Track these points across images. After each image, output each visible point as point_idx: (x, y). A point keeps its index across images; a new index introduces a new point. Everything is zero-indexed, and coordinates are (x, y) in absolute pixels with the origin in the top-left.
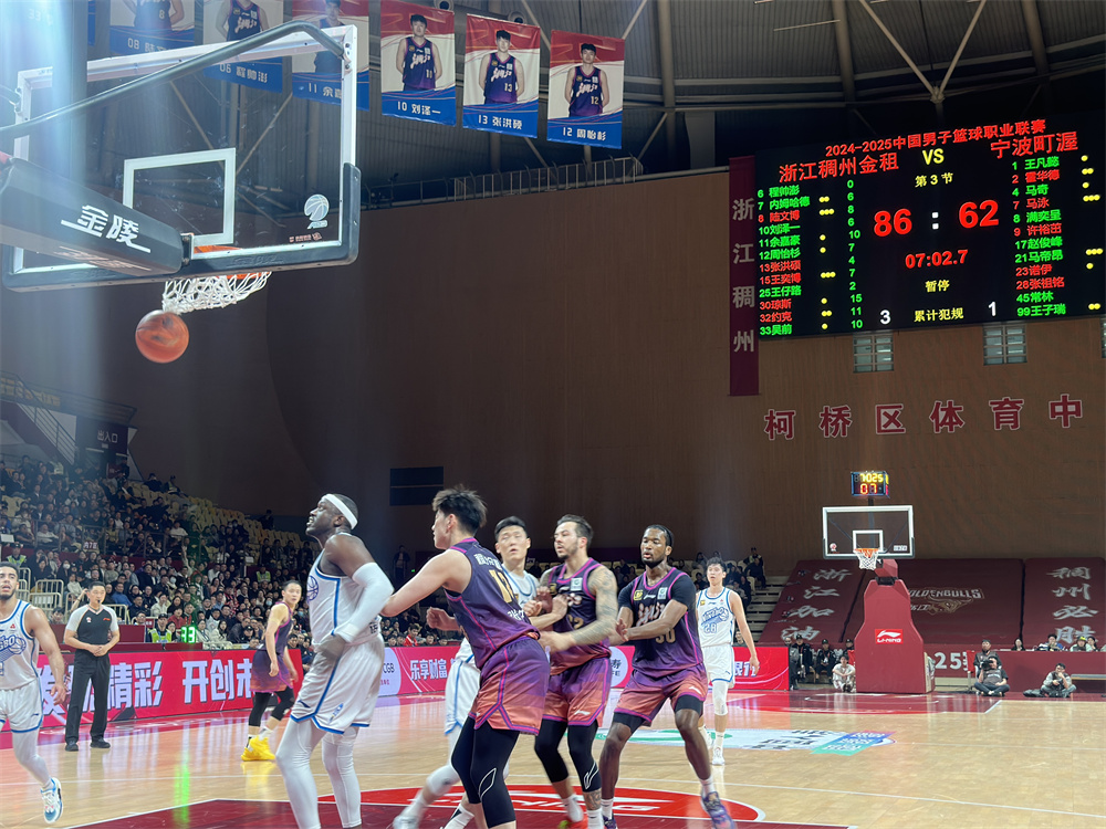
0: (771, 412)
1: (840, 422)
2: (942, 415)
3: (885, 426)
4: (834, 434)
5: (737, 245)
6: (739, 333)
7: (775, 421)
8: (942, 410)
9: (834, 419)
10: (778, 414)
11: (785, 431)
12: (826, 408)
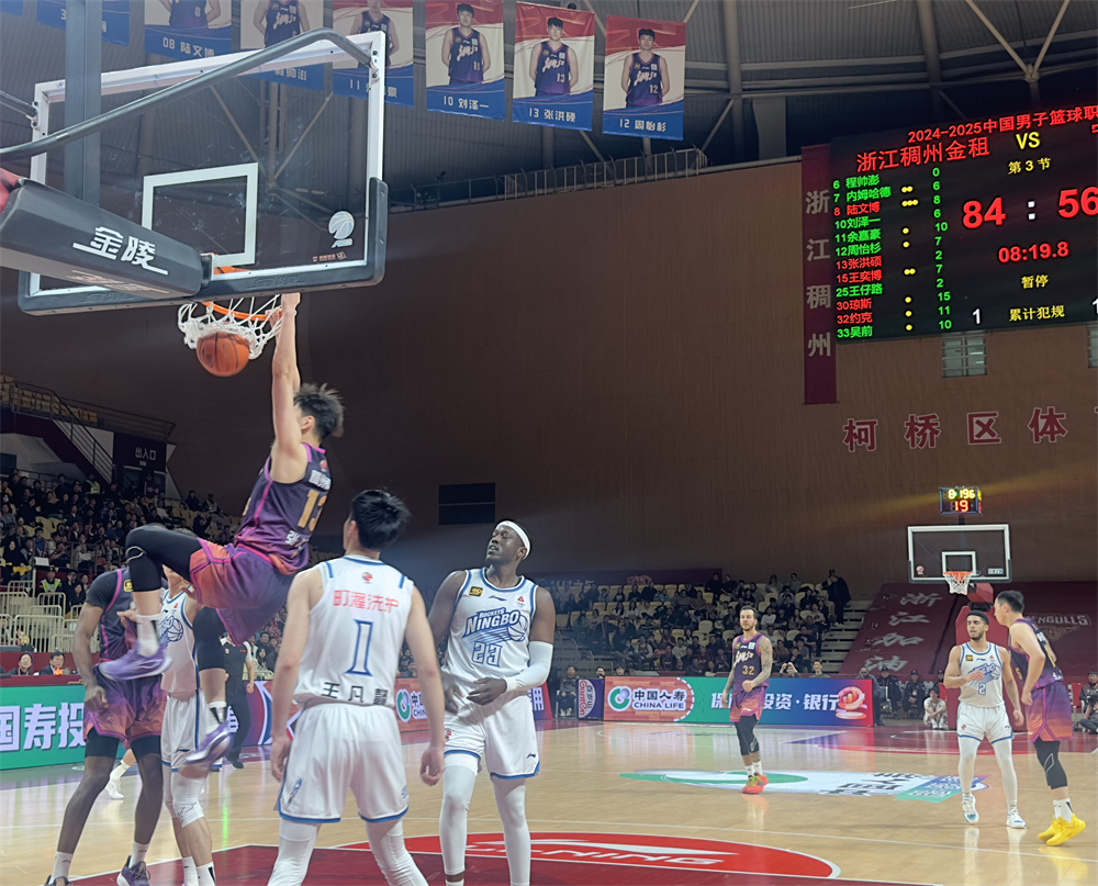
0: (851, 422)
1: (928, 431)
2: (1042, 422)
3: (979, 436)
4: (921, 445)
5: (811, 241)
6: (814, 336)
7: (855, 431)
8: (1042, 418)
9: (920, 428)
10: (858, 424)
11: (867, 441)
12: (912, 417)
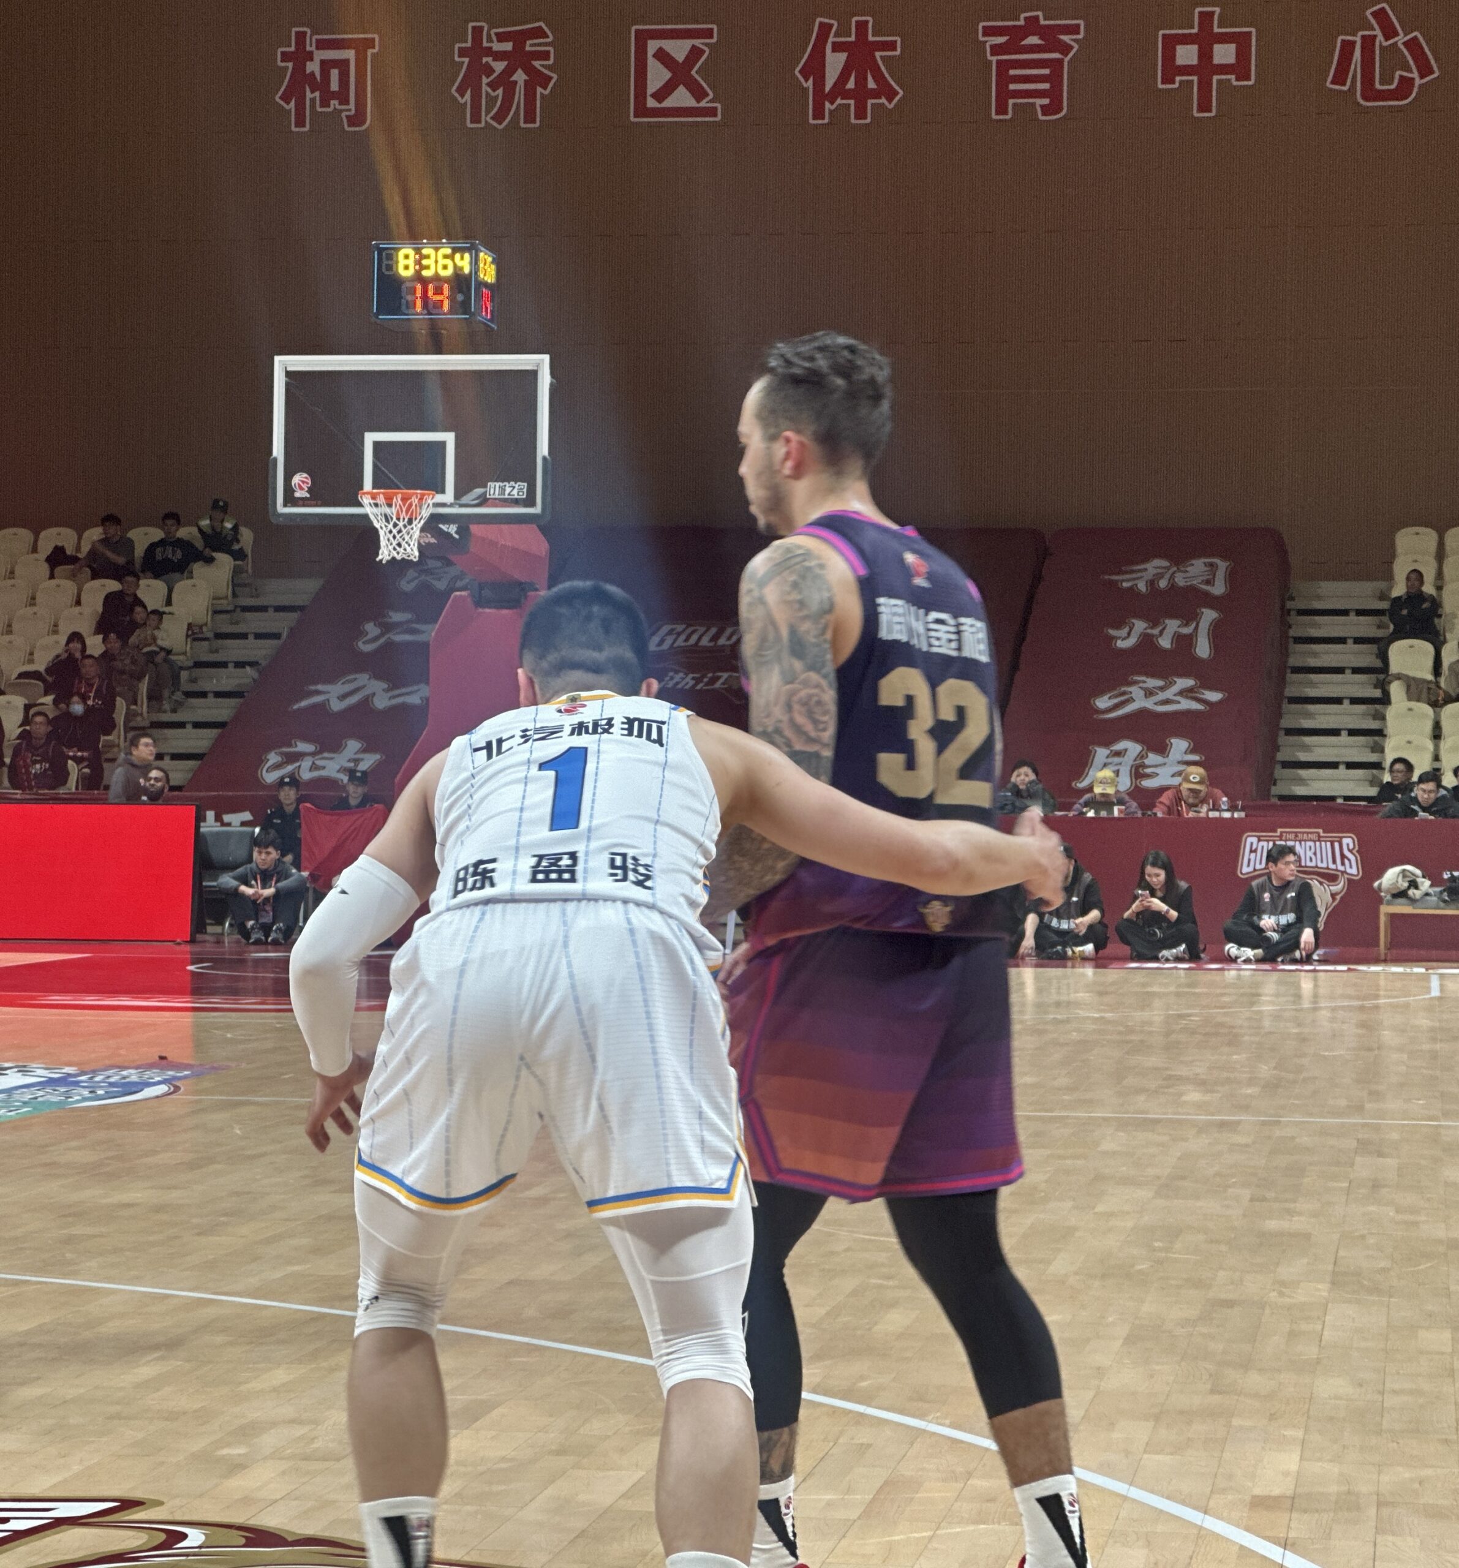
0: (300, 38)
1: (520, 77)
2: (834, 63)
3: (660, 96)
4: (499, 118)
7: (313, 67)
8: (837, 48)
9: (499, 66)
10: (322, 45)
11: (345, 101)
12: (477, 31)
